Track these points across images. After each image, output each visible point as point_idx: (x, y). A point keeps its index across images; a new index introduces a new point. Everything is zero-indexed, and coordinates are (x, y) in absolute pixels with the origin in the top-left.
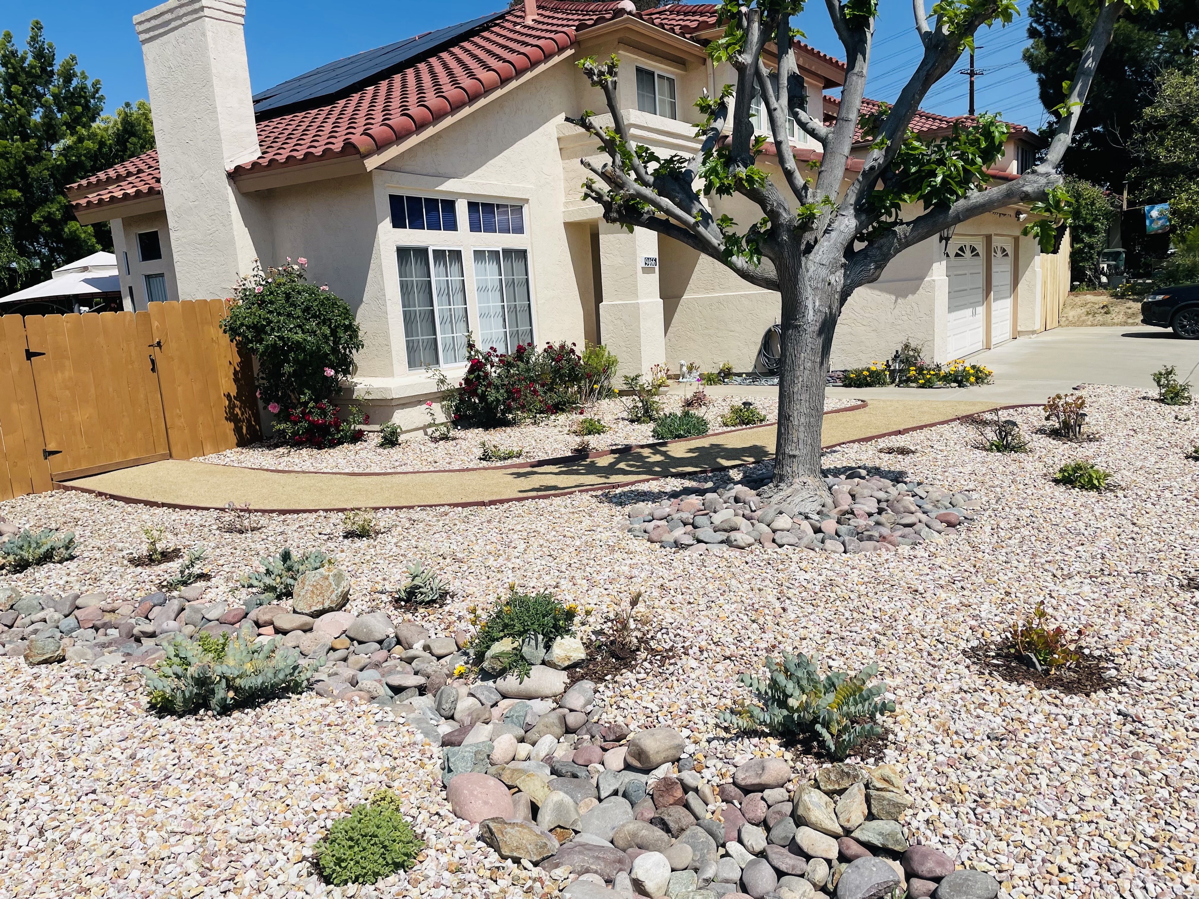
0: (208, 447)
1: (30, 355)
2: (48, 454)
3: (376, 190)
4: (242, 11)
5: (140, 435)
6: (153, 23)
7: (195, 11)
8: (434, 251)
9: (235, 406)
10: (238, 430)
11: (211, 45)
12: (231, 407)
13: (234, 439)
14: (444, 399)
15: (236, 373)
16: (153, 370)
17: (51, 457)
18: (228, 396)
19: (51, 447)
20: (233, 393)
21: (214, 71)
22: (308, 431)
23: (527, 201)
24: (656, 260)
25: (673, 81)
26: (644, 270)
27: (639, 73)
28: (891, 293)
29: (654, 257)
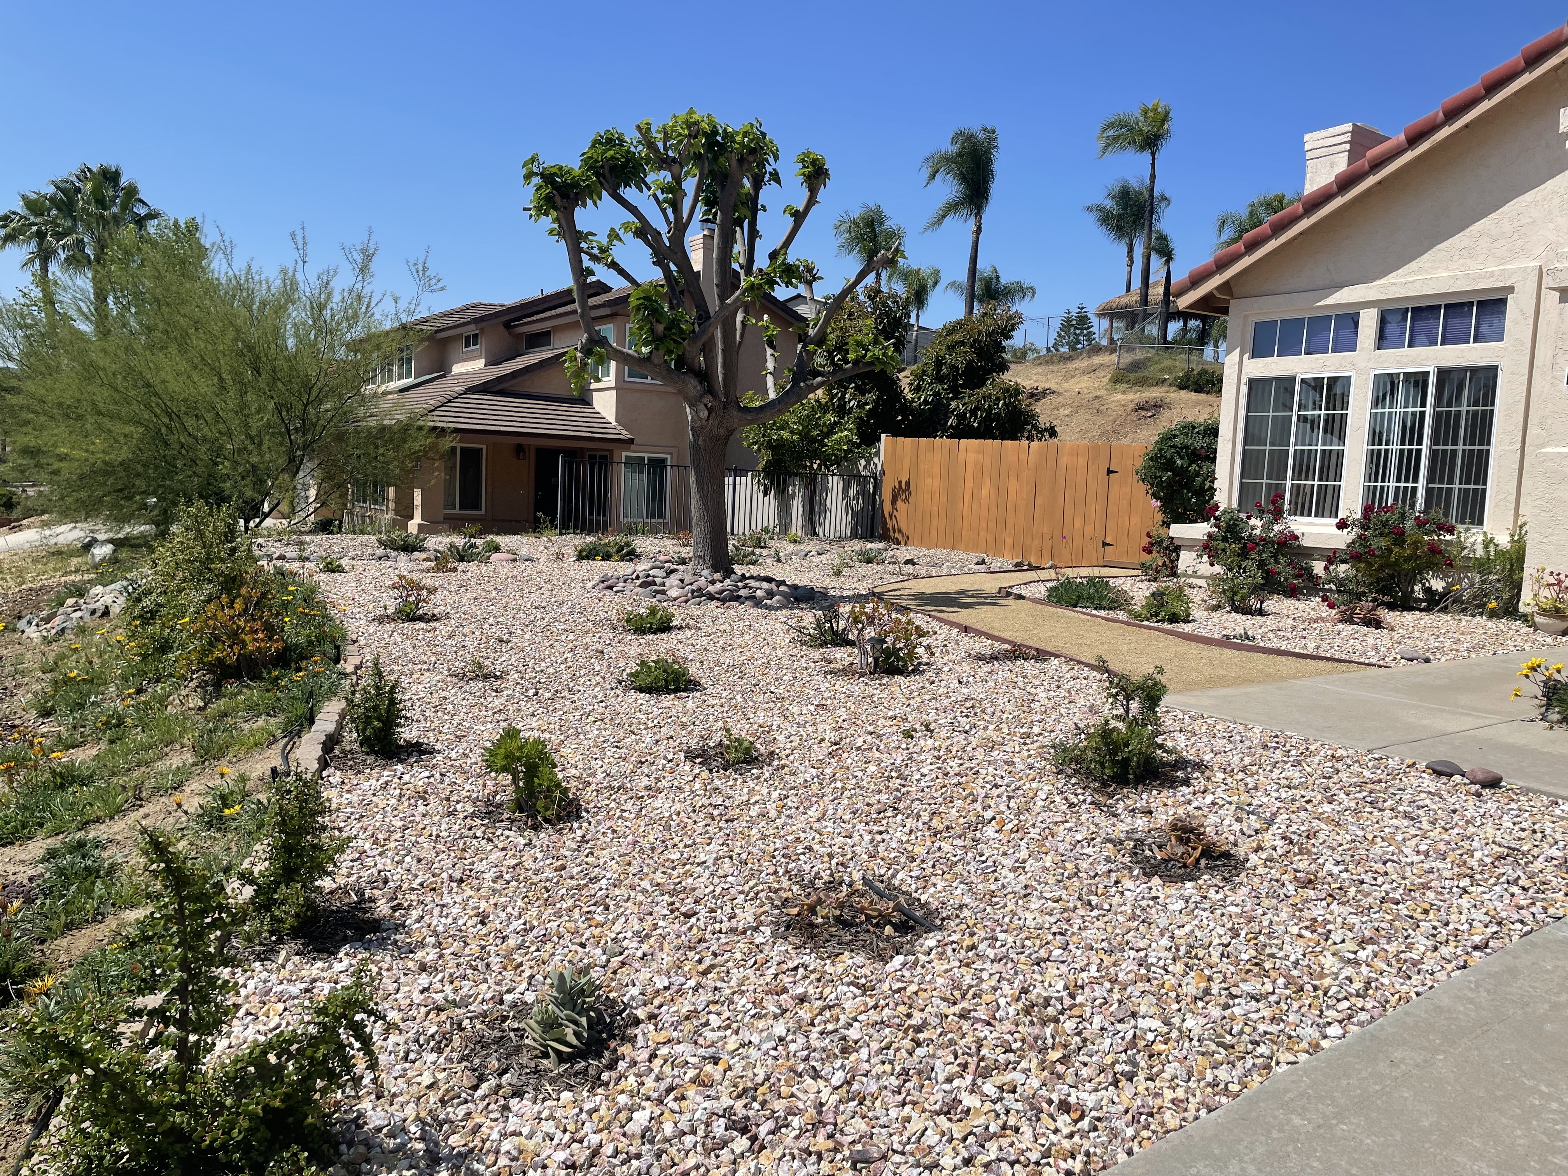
1: (1109, 472)
3: (1231, 322)
23: (1511, 289)
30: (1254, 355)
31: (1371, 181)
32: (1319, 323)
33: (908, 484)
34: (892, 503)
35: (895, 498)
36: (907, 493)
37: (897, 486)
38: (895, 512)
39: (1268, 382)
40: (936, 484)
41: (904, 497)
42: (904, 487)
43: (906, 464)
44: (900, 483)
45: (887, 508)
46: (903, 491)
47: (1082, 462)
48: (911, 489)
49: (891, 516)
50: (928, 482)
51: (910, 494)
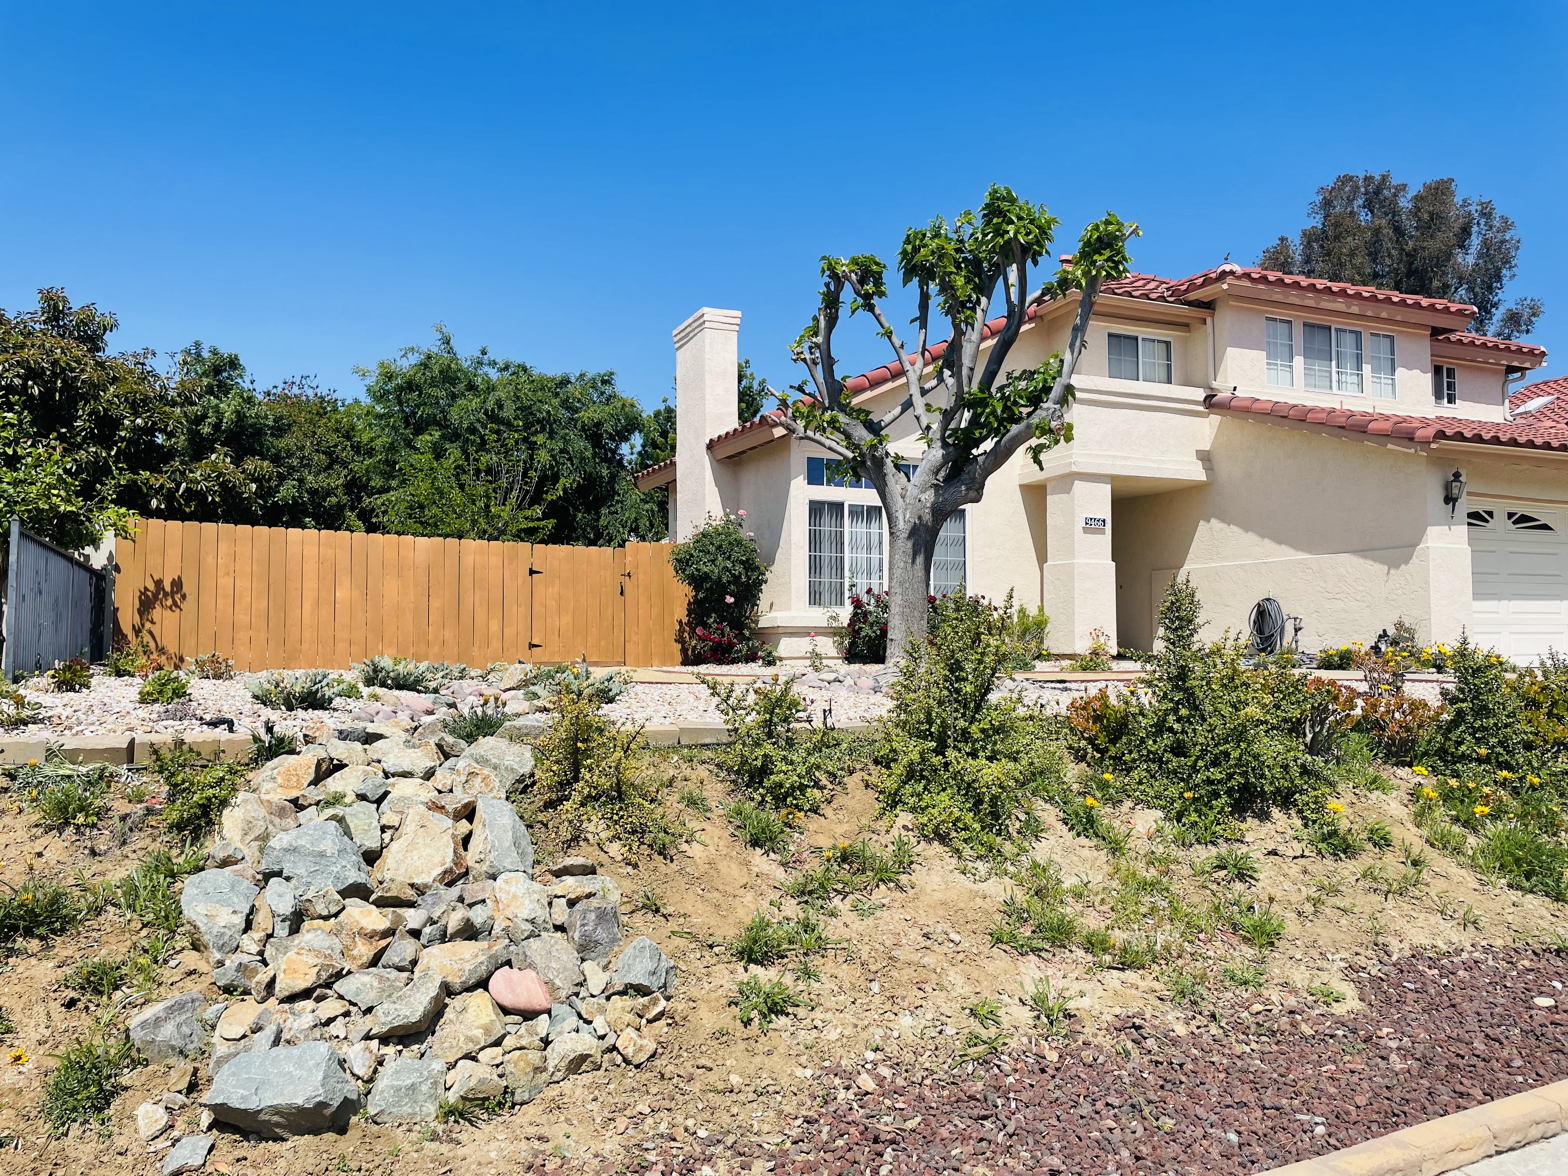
0: (656, 661)
1: (532, 572)
2: (532, 646)
3: (793, 454)
4: (738, 321)
5: (603, 643)
6: (683, 334)
7: (701, 325)
8: (850, 505)
9: (684, 631)
10: (684, 651)
11: (707, 348)
12: (681, 631)
13: (679, 658)
14: (835, 634)
15: (689, 604)
16: (622, 593)
17: (534, 649)
18: (680, 622)
19: (534, 642)
20: (685, 620)
21: (707, 368)
22: (712, 649)
24: (1104, 521)
25: (1168, 344)
26: (1085, 530)
27: (1114, 339)
28: (1383, 563)
29: (1102, 518)
30: (810, 482)
33: (177, 584)
34: (140, 612)
35: (146, 604)
36: (177, 597)
37: (151, 586)
38: (148, 625)
39: (822, 503)
40: (243, 584)
41: (169, 602)
42: (168, 588)
43: (174, 555)
44: (159, 583)
45: (127, 618)
46: (166, 594)
47: (495, 561)
48: (185, 590)
49: (137, 632)
50: (225, 582)
51: (184, 597)
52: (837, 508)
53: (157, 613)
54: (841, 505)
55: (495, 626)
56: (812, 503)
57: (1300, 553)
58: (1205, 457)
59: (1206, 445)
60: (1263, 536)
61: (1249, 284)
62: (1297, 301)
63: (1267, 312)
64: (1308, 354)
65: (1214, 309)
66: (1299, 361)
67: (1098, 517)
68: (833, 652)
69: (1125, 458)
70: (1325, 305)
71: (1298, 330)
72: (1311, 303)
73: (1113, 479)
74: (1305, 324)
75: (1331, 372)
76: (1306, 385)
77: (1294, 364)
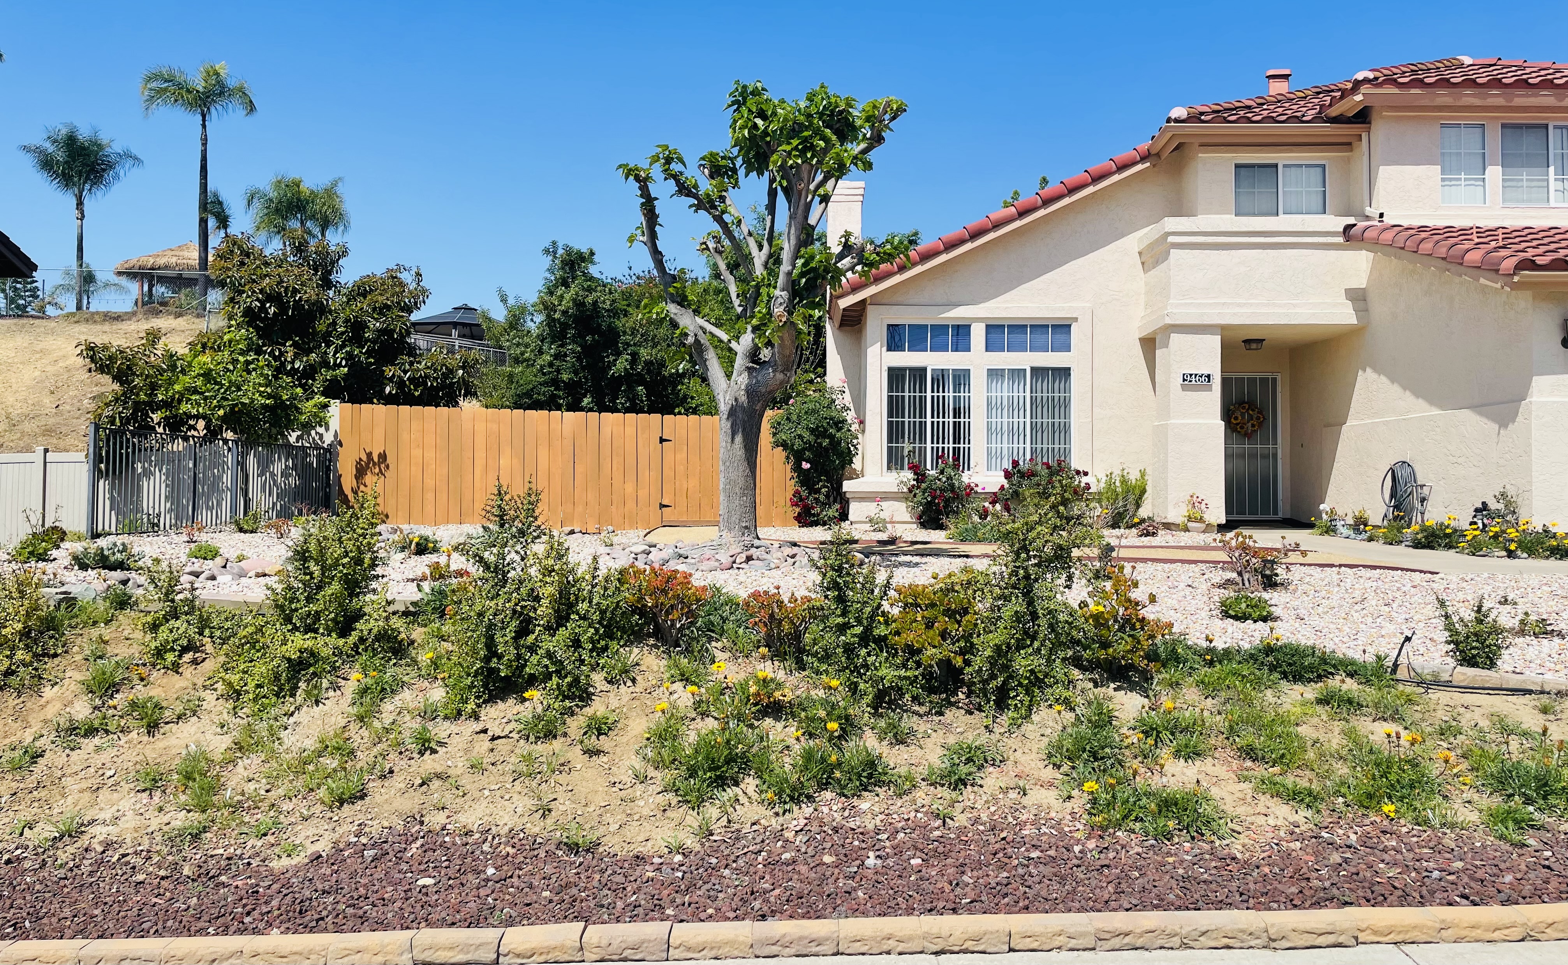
1: (662, 440)
2: (663, 506)
3: (871, 322)
8: (935, 370)
17: (664, 509)
19: (665, 502)
23: (1076, 319)
24: (1209, 376)
25: (1323, 167)
26: (1184, 388)
27: (1243, 171)
28: (1494, 420)
29: (1206, 373)
30: (889, 349)
31: (991, 236)
32: (940, 330)
33: (383, 457)
34: (357, 478)
35: (361, 472)
36: (383, 466)
37: (364, 458)
38: (362, 488)
39: (902, 370)
40: (430, 455)
41: (377, 470)
42: (376, 459)
43: (379, 433)
44: (369, 455)
45: (348, 483)
46: (374, 464)
47: (630, 431)
48: (388, 461)
49: (355, 492)
50: (417, 453)
51: (388, 467)
52: (919, 373)
53: (369, 478)
54: (924, 370)
55: (630, 488)
56: (891, 370)
57: (1433, 408)
58: (1358, 297)
59: (1360, 282)
60: (1405, 388)
61: (1396, 91)
62: (1477, 102)
63: (1442, 118)
64: (1507, 161)
65: (1370, 123)
66: (1494, 173)
67: (1200, 373)
68: (907, 517)
69: (1239, 305)
70: (1518, 101)
71: (1494, 135)
72: (1501, 101)
73: (1224, 330)
74: (1504, 126)
75: (1548, 180)
76: (1504, 201)
77: (1486, 176)
